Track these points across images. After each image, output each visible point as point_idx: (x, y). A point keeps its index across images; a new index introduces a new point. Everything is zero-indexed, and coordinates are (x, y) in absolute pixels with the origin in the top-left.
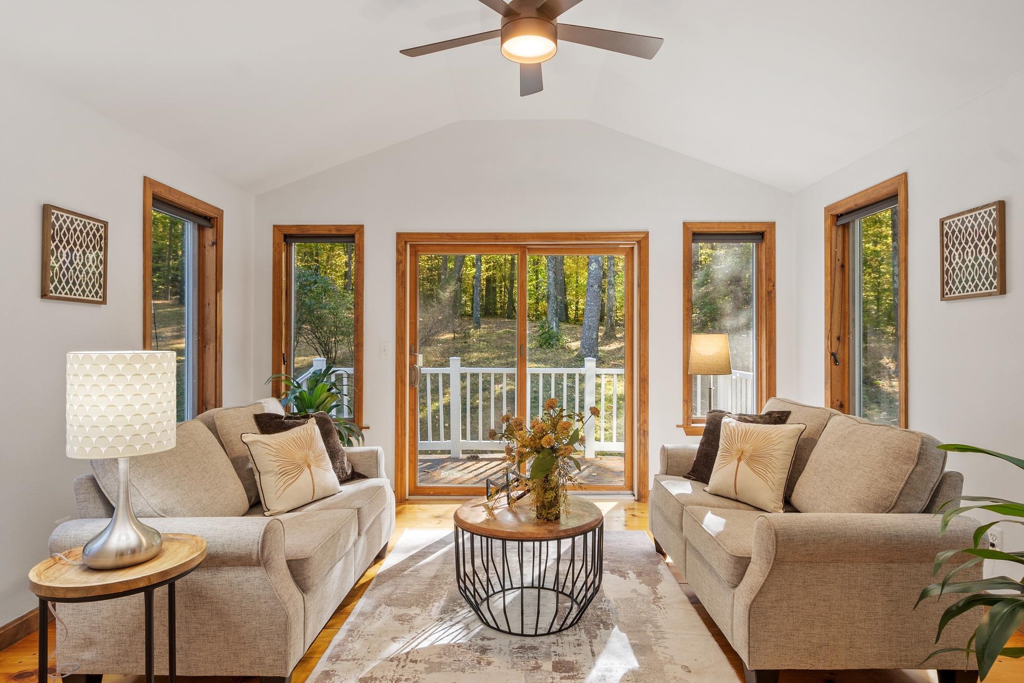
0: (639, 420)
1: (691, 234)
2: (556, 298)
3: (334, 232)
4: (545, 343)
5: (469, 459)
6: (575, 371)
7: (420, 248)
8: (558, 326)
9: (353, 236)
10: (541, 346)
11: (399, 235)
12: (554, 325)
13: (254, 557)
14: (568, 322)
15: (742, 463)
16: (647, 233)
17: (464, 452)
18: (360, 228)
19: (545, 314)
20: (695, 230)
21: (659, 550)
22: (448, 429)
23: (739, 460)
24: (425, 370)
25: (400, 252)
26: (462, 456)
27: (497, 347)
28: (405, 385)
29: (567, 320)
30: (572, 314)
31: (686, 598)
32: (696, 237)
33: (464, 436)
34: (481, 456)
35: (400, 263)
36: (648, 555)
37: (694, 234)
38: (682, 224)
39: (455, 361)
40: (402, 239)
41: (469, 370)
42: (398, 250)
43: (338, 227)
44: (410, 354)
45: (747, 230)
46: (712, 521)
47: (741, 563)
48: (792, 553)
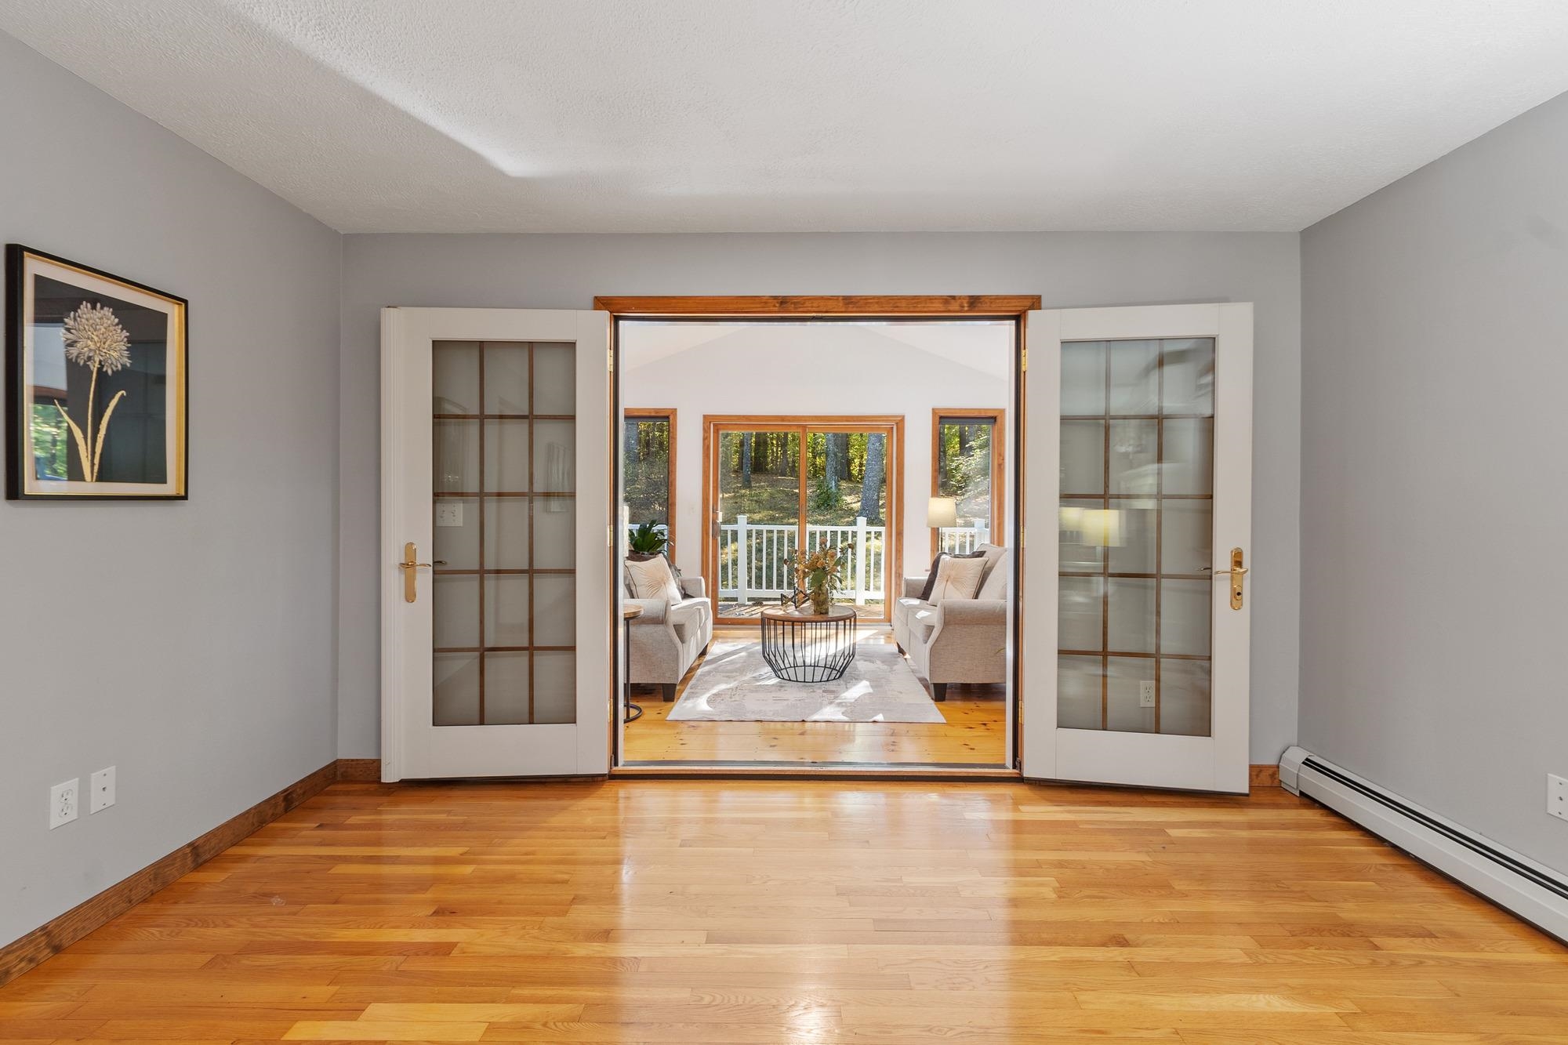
0: (896, 566)
1: (938, 418)
2: (836, 455)
3: (653, 414)
4: (823, 504)
5: (754, 605)
6: (849, 529)
7: (721, 427)
8: (837, 486)
9: (667, 417)
10: (818, 507)
11: (705, 417)
12: (834, 485)
13: (661, 618)
14: (851, 480)
15: (949, 583)
16: (903, 417)
17: (749, 599)
18: (674, 411)
19: (824, 469)
20: (942, 415)
21: (901, 651)
22: (735, 577)
23: (947, 581)
24: (724, 527)
25: (706, 430)
26: (747, 603)
27: (771, 507)
28: (709, 537)
29: (849, 477)
30: (855, 471)
31: (917, 680)
32: (942, 420)
33: (750, 586)
34: (764, 603)
35: (705, 439)
36: (893, 654)
37: (941, 417)
38: (931, 411)
39: (742, 519)
40: (707, 419)
41: (755, 527)
42: (704, 429)
43: (656, 410)
44: (713, 512)
45: (983, 415)
46: (922, 614)
47: (930, 629)
48: (953, 618)
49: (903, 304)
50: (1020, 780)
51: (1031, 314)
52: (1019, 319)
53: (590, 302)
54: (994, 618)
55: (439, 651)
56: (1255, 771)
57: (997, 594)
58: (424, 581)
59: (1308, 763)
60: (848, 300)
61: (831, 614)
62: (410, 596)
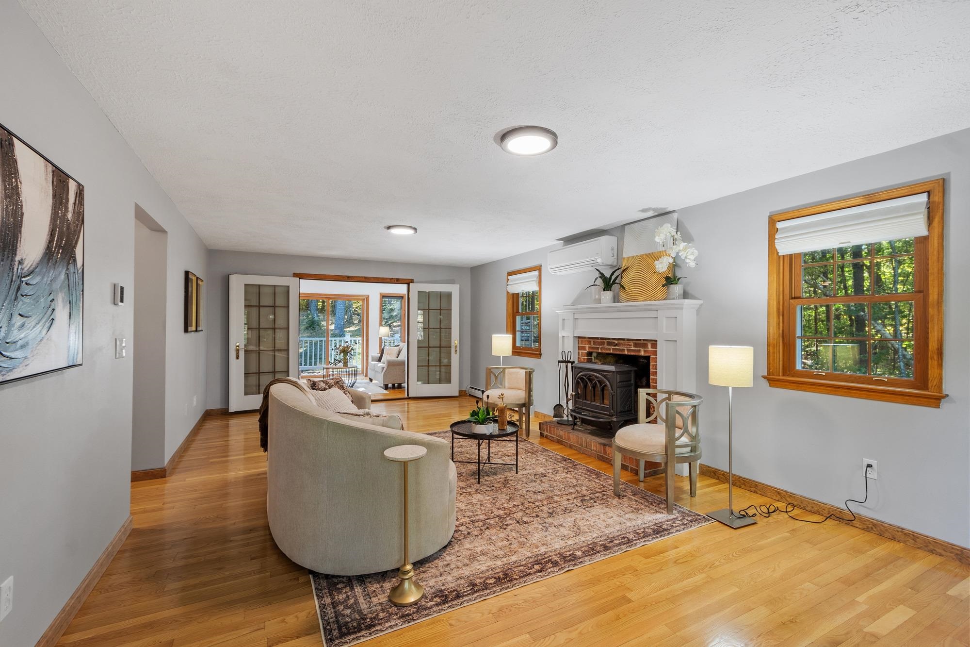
0: (366, 352)
15: (387, 355)
21: (371, 380)
37: (383, 296)
45: (398, 296)
46: (379, 365)
47: (383, 368)
48: (391, 364)
49: (380, 279)
50: (409, 398)
51: (411, 284)
52: (408, 284)
53: (292, 275)
54: (403, 363)
55: (247, 374)
56: (460, 392)
57: (403, 356)
58: (242, 354)
59: (471, 387)
60: (366, 278)
61: (349, 366)
62: (237, 357)
